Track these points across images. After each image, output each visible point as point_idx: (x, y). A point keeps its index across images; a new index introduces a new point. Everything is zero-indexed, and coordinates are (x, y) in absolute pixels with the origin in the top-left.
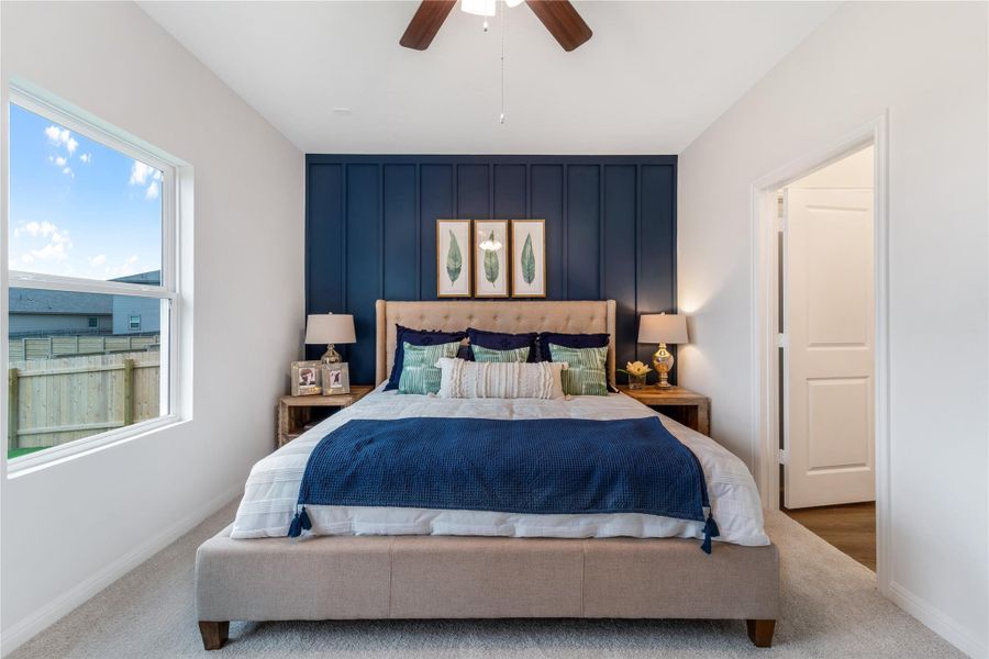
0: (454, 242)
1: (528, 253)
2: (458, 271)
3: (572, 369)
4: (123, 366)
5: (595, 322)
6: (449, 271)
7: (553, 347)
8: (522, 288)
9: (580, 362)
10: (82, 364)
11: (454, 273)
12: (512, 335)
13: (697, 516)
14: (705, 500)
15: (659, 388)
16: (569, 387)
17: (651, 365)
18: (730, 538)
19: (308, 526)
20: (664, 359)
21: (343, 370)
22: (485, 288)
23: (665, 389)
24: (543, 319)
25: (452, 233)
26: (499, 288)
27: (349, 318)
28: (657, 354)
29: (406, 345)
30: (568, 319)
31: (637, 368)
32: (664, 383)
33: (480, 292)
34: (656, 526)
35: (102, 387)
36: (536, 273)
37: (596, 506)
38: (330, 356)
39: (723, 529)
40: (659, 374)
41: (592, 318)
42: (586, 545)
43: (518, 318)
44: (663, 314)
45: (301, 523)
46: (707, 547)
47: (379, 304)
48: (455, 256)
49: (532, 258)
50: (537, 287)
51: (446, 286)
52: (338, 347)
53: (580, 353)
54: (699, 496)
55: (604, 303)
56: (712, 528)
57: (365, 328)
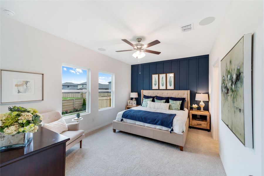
0: (155, 79)
1: (170, 80)
2: (156, 84)
3: (172, 105)
4: (109, 99)
5: (185, 95)
6: (154, 84)
7: (170, 100)
8: (169, 87)
9: (174, 103)
10: (104, 98)
11: (155, 85)
12: (164, 97)
13: (170, 128)
14: (172, 126)
15: (201, 111)
16: (170, 108)
17: (199, 105)
18: (175, 132)
19: (123, 120)
20: (202, 104)
21: (135, 102)
22: (161, 88)
23: (202, 111)
24: (173, 94)
25: (155, 77)
26: (164, 88)
27: (137, 93)
28: (200, 103)
29: (144, 98)
30: (178, 94)
31: (195, 106)
32: (202, 110)
33: (160, 88)
34: (164, 128)
35: (107, 102)
36: (172, 84)
37: (156, 124)
38: (134, 100)
39: (174, 131)
40: (201, 108)
41: (184, 94)
42: (154, 129)
43: (167, 94)
44: (202, 94)
45: (122, 120)
46: (171, 133)
47: (142, 91)
48: (156, 81)
49: (171, 81)
50: (172, 87)
51: (154, 87)
52: (135, 98)
53: (175, 102)
54: (171, 125)
55: (187, 91)
56: (172, 130)
57: (139, 95)
